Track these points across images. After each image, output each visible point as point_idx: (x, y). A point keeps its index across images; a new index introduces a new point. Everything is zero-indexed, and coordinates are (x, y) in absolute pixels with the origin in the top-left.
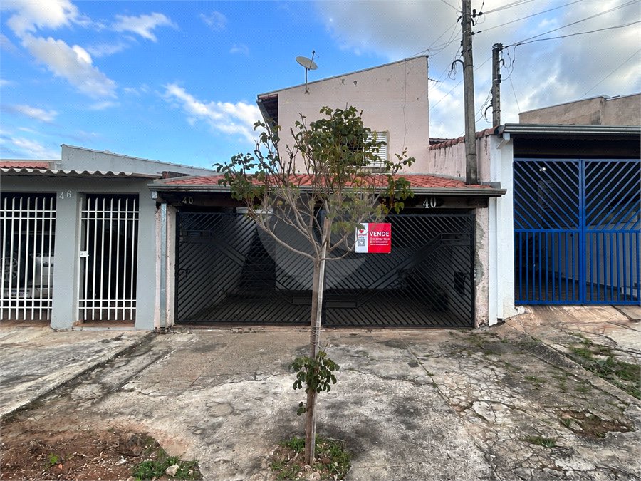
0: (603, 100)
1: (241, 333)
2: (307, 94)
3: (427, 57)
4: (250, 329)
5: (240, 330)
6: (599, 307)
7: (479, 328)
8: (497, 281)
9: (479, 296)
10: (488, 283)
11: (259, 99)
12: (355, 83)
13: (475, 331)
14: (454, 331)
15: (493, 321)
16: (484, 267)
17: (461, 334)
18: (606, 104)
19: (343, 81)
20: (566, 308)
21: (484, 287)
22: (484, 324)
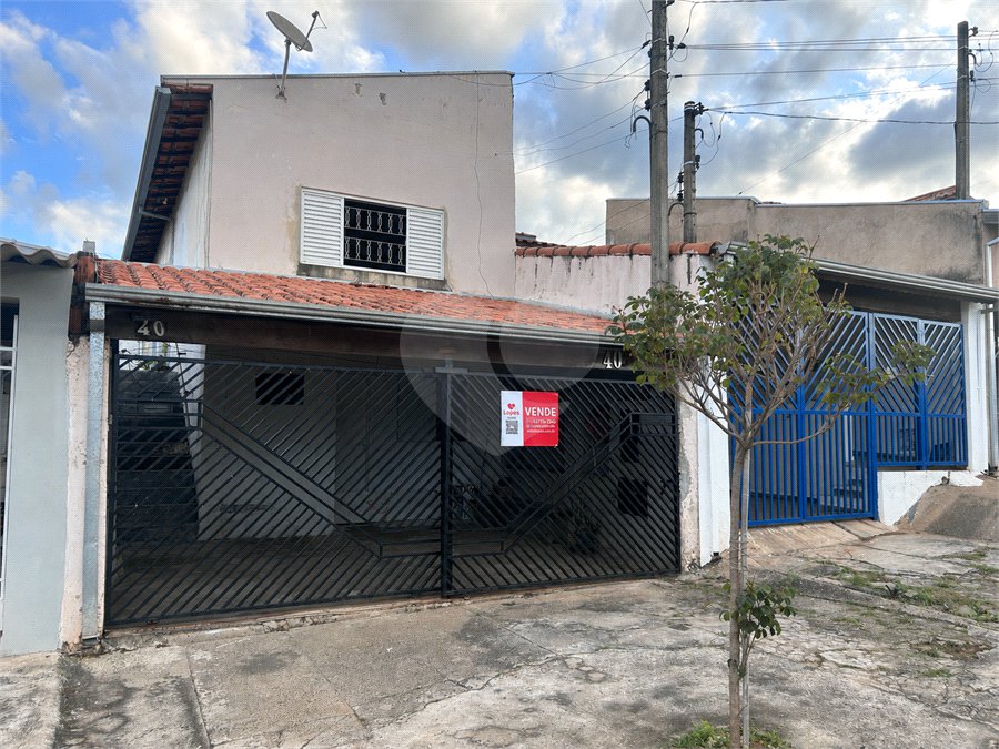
0: (752, 205)
1: (281, 629)
2: (280, 100)
3: (512, 76)
4: (303, 619)
5: (282, 623)
6: (820, 525)
7: (687, 573)
8: (710, 490)
9: (686, 516)
10: (698, 497)
11: (163, 85)
12: (382, 97)
13: (684, 578)
14: (656, 582)
15: (706, 559)
16: (692, 468)
17: (667, 584)
18: (756, 212)
19: (358, 86)
20: (786, 529)
21: (692, 502)
22: (695, 565)
